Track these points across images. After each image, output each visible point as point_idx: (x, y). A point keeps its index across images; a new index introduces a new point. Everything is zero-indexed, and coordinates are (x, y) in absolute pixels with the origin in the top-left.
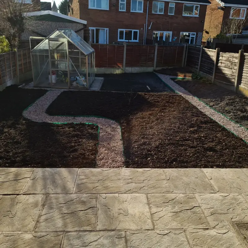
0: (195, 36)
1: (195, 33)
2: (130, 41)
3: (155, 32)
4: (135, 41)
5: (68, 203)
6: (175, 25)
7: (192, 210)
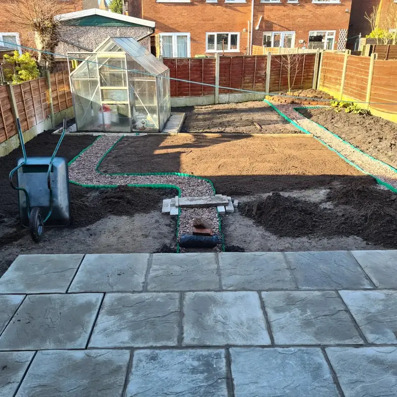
0: (333, 37)
1: (335, 32)
2: (225, 51)
3: (267, 35)
4: (233, 51)
5: (136, 305)
6: (300, 19)
7: (335, 315)
